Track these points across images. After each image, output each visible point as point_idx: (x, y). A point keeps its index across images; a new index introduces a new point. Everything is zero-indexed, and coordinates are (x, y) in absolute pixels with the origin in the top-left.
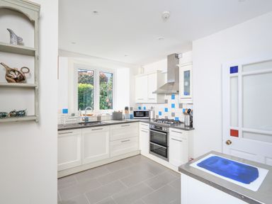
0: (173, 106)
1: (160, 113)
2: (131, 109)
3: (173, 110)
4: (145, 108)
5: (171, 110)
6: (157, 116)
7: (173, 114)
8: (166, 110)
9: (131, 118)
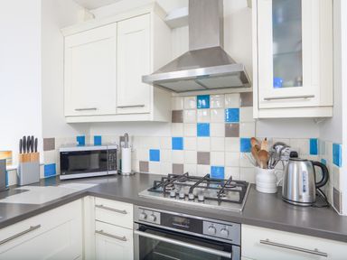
0: (203, 130)
1: (155, 155)
2: (49, 144)
3: (204, 144)
4: (98, 140)
5: (194, 144)
6: (144, 165)
7: (203, 158)
8: (178, 144)
9: (50, 180)
